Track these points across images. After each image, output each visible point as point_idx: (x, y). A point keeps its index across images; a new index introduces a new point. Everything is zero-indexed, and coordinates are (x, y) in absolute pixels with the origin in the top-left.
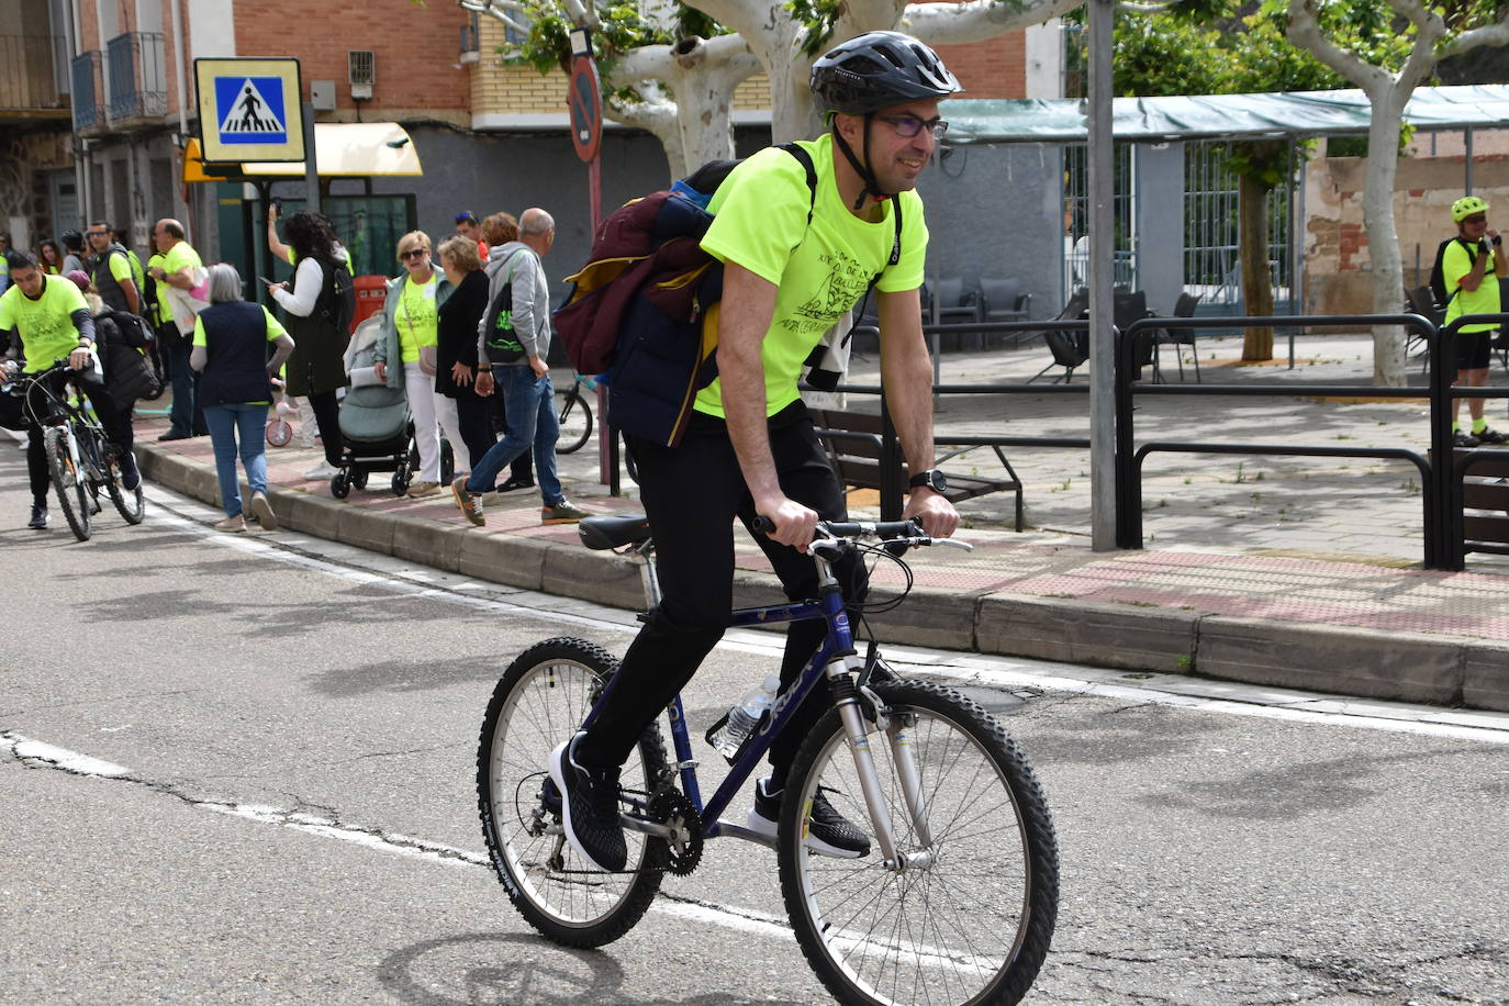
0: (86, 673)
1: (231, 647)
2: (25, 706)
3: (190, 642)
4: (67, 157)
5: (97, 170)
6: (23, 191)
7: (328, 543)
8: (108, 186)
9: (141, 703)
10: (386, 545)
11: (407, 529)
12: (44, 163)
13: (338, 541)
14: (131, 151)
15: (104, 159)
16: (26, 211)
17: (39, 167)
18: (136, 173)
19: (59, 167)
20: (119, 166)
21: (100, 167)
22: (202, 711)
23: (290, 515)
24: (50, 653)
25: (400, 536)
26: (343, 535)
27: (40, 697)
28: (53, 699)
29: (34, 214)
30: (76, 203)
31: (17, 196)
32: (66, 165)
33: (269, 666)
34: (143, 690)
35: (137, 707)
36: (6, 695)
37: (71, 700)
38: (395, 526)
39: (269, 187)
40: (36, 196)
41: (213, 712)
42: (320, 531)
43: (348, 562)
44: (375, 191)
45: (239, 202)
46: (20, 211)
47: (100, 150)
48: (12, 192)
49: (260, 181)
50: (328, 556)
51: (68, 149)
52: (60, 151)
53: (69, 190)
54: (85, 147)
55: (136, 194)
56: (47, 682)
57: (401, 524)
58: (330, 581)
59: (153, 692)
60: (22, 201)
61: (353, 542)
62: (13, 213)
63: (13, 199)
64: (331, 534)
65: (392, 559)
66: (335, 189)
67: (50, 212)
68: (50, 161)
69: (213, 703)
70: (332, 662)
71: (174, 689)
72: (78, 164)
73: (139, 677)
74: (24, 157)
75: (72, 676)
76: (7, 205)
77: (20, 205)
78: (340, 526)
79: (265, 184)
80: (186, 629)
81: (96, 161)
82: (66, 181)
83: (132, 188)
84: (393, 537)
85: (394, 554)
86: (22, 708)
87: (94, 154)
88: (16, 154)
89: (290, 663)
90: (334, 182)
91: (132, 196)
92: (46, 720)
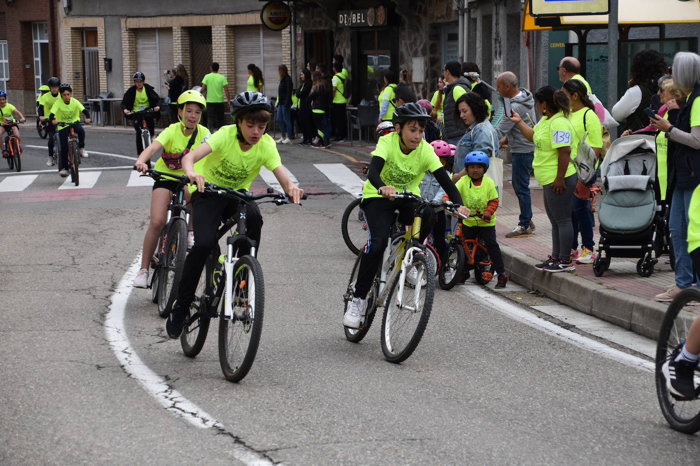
0: (356, 416)
1: (471, 402)
2: (301, 442)
3: (443, 395)
4: (453, 13)
5: (473, 21)
6: (423, 38)
7: (583, 316)
8: (479, 34)
9: (384, 446)
10: (626, 321)
11: (642, 309)
12: (438, 18)
13: (591, 314)
14: (495, 8)
15: (478, 15)
16: (424, 54)
17: (435, 21)
18: (497, 24)
19: (447, 20)
20: (487, 19)
21: (475, 20)
22: (427, 458)
23: (559, 291)
24: (336, 397)
25: (636, 315)
26: (595, 310)
27: (313, 434)
28: (322, 437)
29: (429, 55)
30: (457, 46)
31: (418, 43)
32: (453, 19)
33: (494, 422)
34: (390, 435)
35: (380, 450)
36: (291, 430)
37: (335, 439)
38: (633, 306)
39: (586, 33)
40: (431, 42)
41: (434, 460)
42: (580, 305)
43: (593, 333)
44: (668, 35)
45: (563, 45)
46: (420, 53)
47: (476, 8)
48: (415, 39)
49: (577, 28)
50: (579, 327)
51: (455, 8)
52: (449, 9)
53: (454, 37)
54: (466, 6)
55: (496, 40)
56: (324, 421)
57: (638, 305)
58: (571, 349)
59: (397, 438)
60: (422, 46)
61: (602, 317)
62: (415, 55)
63: (415, 46)
64: (587, 308)
65: (630, 333)
66: (633, 34)
67: (440, 54)
68: (442, 17)
69: (438, 451)
70: (545, 422)
71: (413, 436)
72: (460, 17)
73: (392, 423)
74: (425, 14)
75: (344, 418)
76: (411, 49)
77: (420, 49)
78: (594, 302)
79: (583, 31)
80: (444, 383)
81: (473, 16)
82: (452, 31)
83: (494, 36)
84: (631, 316)
85: (631, 328)
86: (297, 443)
87: (472, 10)
88: (420, 12)
89: (511, 420)
90: (632, 29)
91: (493, 41)
92: (310, 455)
